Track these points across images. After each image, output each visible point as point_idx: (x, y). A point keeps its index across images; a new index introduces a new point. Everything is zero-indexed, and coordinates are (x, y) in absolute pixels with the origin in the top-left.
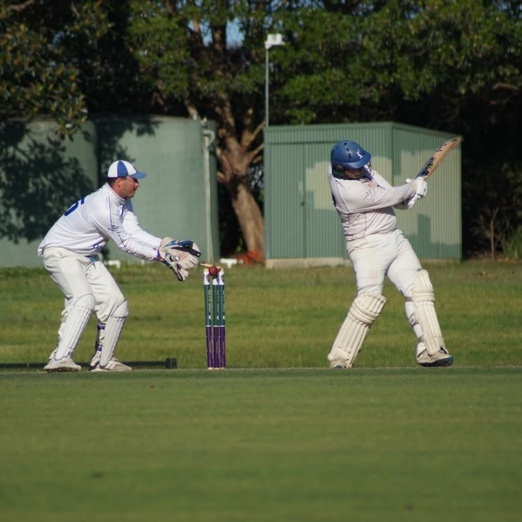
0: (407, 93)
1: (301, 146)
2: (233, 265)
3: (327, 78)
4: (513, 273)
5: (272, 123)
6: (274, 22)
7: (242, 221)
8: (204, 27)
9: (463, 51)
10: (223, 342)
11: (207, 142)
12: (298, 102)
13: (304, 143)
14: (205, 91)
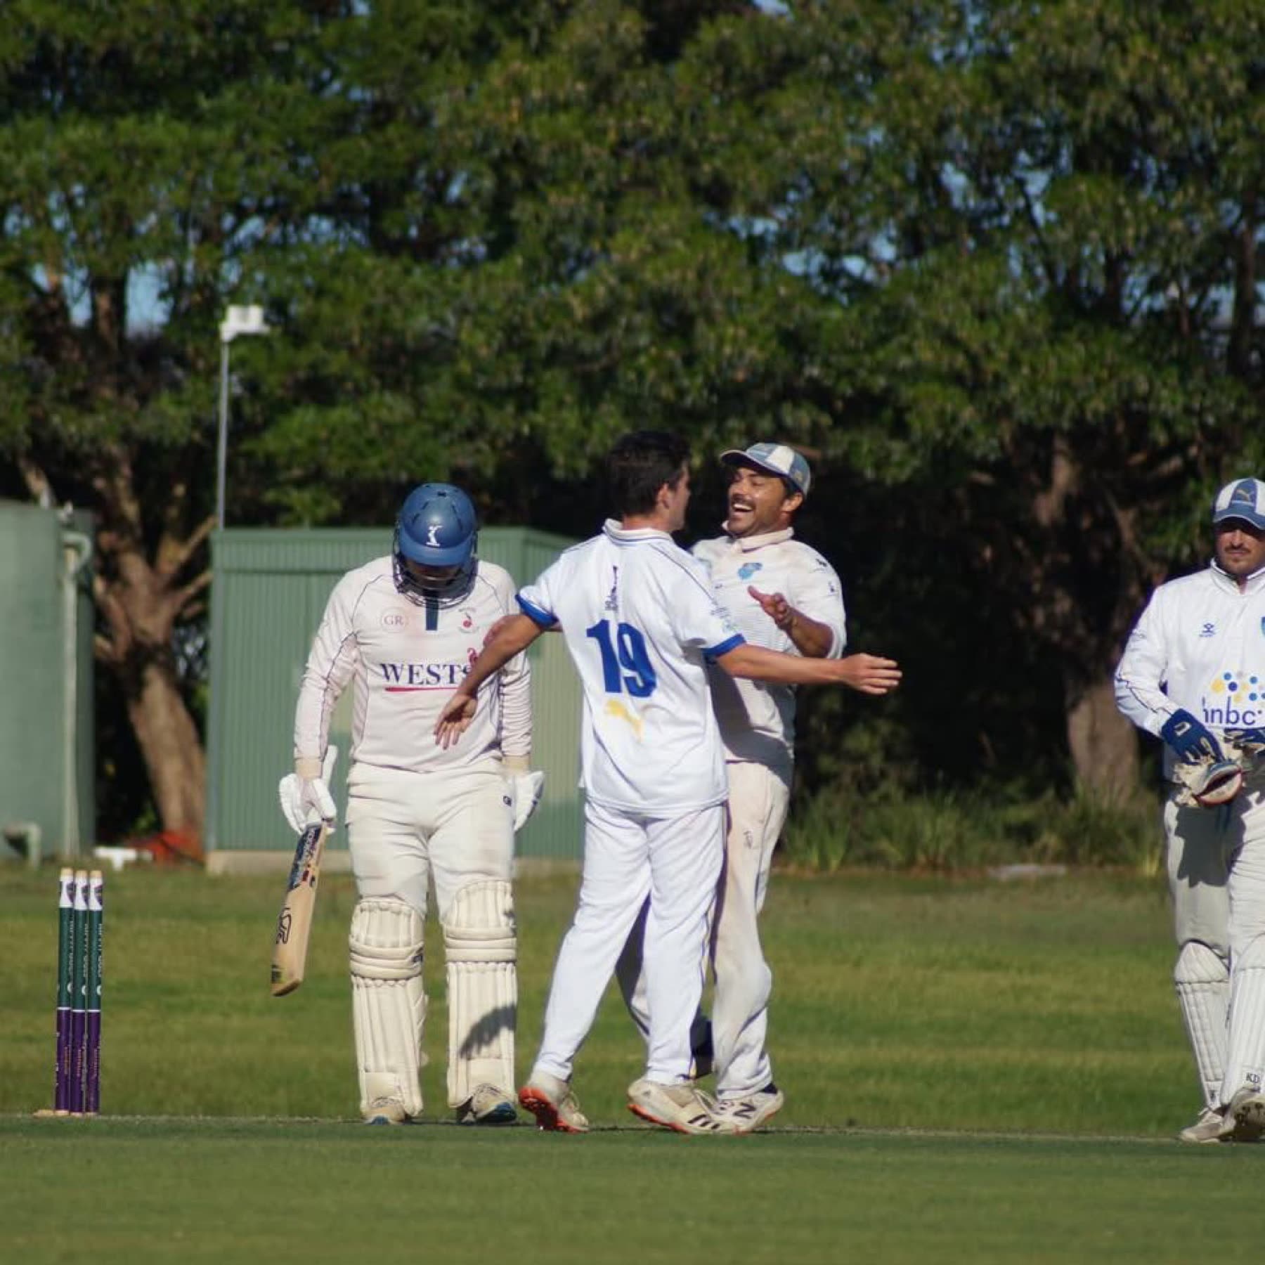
0: (561, 460)
1: (303, 579)
2: (127, 865)
3: (372, 414)
4: (807, 902)
5: (232, 521)
6: (243, 277)
7: (151, 756)
8: (73, 283)
9: (698, 367)
10: (96, 1050)
11: (73, 562)
12: (297, 472)
13: (307, 573)
14: (71, 437)
